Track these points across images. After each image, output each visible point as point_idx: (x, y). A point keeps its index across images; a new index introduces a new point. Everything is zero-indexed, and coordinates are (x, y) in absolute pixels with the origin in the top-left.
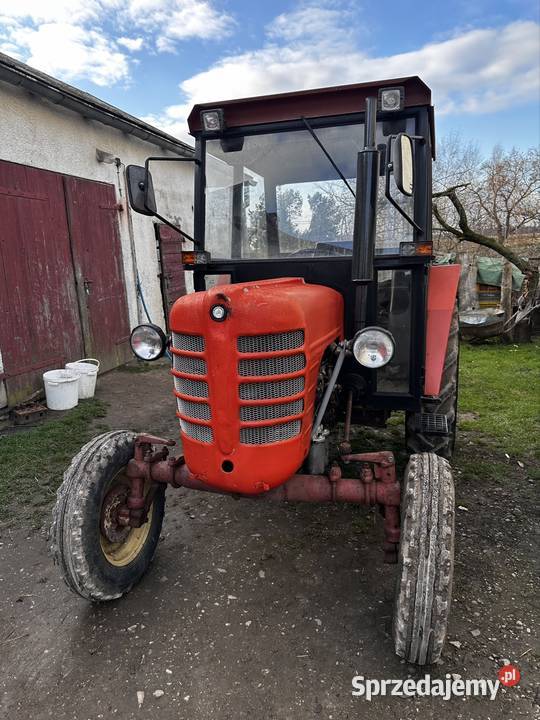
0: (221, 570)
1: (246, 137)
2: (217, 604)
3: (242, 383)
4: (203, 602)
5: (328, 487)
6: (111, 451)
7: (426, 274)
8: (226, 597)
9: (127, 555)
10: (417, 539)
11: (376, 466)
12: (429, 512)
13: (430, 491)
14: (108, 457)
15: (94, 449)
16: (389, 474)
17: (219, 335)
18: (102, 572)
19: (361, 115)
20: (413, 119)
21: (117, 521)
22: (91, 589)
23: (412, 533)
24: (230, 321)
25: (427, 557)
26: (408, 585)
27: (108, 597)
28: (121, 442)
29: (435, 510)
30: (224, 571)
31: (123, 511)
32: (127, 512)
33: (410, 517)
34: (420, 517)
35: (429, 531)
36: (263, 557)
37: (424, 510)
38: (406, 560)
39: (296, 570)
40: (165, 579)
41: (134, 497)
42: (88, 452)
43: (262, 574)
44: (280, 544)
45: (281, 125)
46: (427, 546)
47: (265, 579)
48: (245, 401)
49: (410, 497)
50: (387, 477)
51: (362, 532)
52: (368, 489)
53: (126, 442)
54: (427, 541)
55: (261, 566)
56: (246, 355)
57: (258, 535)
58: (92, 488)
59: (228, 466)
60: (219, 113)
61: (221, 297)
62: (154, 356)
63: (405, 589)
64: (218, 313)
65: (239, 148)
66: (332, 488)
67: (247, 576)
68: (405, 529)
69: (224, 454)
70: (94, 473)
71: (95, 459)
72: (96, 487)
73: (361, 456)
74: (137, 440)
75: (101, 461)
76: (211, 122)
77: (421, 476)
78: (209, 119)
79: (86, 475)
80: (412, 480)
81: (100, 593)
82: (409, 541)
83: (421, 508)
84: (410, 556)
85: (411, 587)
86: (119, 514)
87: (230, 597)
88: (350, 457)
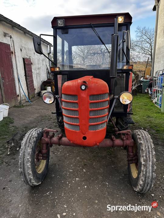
0: (71, 171)
1: (69, 30)
2: (73, 182)
3: (91, 111)
4: (68, 182)
5: (112, 142)
6: (36, 135)
7: (130, 75)
8: (75, 179)
9: (41, 169)
10: (146, 156)
11: (126, 135)
12: (148, 148)
13: (147, 141)
14: (36, 137)
15: (31, 135)
16: (130, 137)
17: (84, 95)
18: (36, 177)
19: (113, 24)
20: (126, 27)
21: (38, 158)
22: (33, 182)
23: (144, 155)
24: (87, 90)
25: (150, 161)
26: (144, 170)
27: (38, 184)
28: (39, 132)
29: (150, 147)
30: (72, 171)
31: (40, 155)
32: (42, 155)
33: (142, 150)
34: (146, 150)
35: (149, 154)
36: (83, 165)
37: (147, 147)
38: (143, 163)
39: (94, 168)
40: (53, 175)
41: (43, 150)
42: (29, 136)
43: (84, 170)
44: (87, 160)
45: (82, 26)
46: (149, 158)
47: (86, 172)
48: (91, 117)
49: (141, 144)
50: (130, 138)
51: (110, 154)
52: (124, 142)
53: (40, 132)
54: (149, 156)
55: (83, 168)
56: (92, 101)
57: (79, 158)
58: (32, 149)
59: (85, 138)
60: (63, 21)
61: (84, 82)
62: (51, 102)
63: (143, 172)
64: (83, 87)
65: (67, 33)
66: (113, 143)
67: (80, 171)
68: (141, 153)
69: (84, 134)
70: (32, 143)
71: (32, 138)
72: (34, 148)
73: (121, 132)
74: (44, 131)
75: (34, 139)
76: (60, 23)
77: (143, 137)
78: (59, 22)
79: (30, 144)
80: (140, 138)
81: (36, 183)
82: (143, 157)
83: (146, 147)
84: (144, 161)
85: (145, 171)
86: (38, 156)
87: (77, 179)
88: (118, 132)
